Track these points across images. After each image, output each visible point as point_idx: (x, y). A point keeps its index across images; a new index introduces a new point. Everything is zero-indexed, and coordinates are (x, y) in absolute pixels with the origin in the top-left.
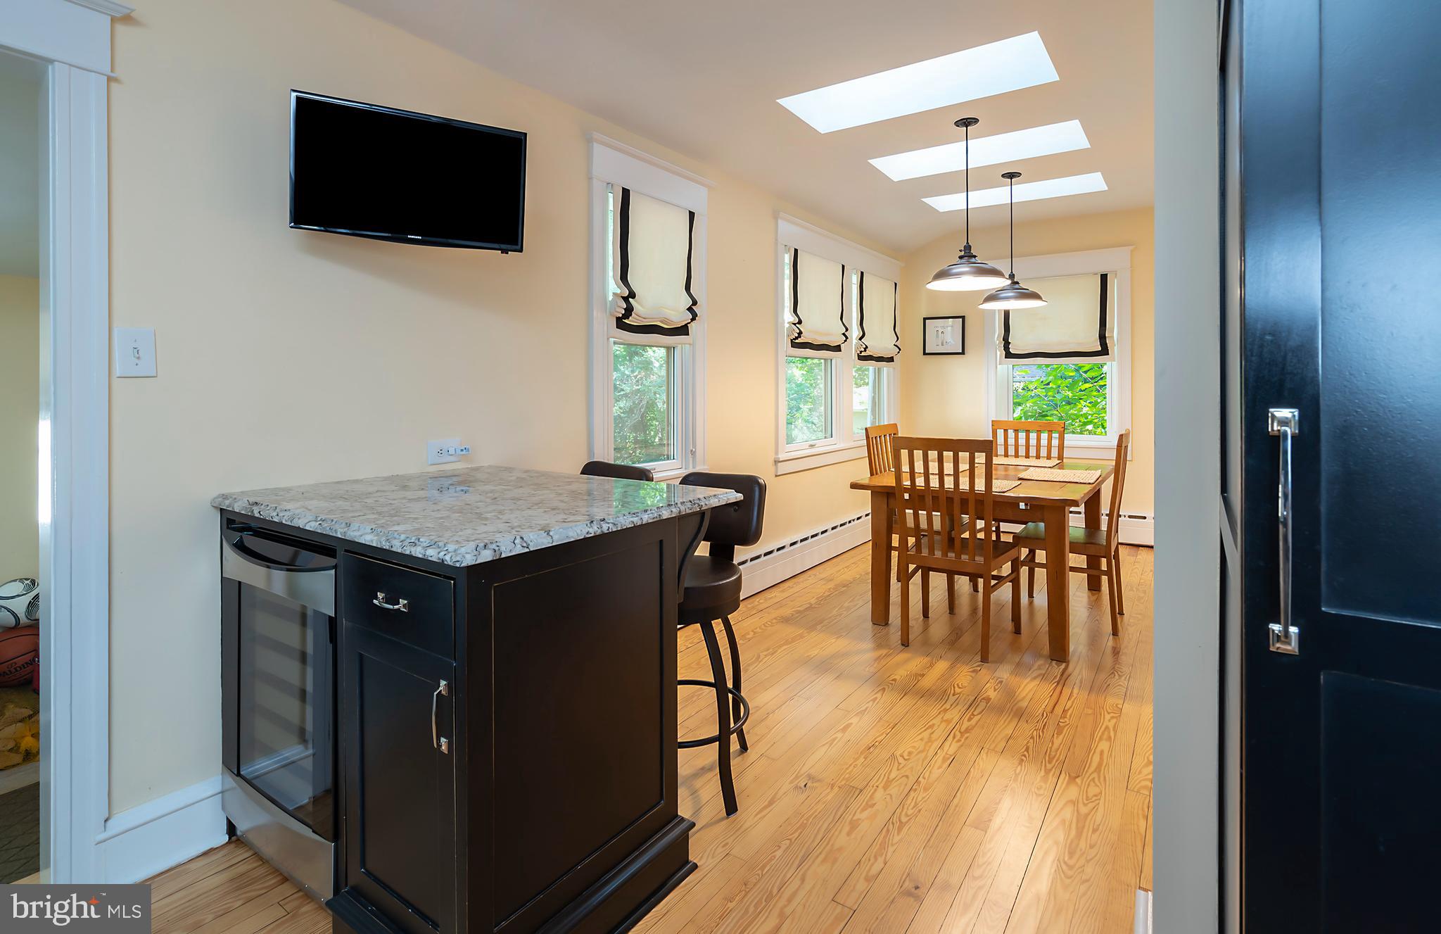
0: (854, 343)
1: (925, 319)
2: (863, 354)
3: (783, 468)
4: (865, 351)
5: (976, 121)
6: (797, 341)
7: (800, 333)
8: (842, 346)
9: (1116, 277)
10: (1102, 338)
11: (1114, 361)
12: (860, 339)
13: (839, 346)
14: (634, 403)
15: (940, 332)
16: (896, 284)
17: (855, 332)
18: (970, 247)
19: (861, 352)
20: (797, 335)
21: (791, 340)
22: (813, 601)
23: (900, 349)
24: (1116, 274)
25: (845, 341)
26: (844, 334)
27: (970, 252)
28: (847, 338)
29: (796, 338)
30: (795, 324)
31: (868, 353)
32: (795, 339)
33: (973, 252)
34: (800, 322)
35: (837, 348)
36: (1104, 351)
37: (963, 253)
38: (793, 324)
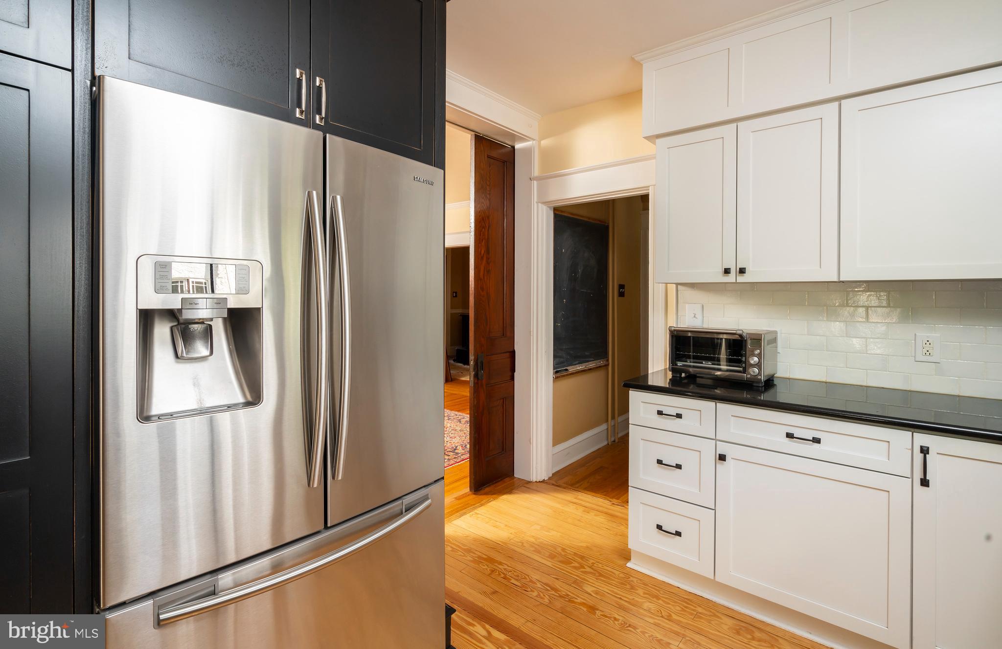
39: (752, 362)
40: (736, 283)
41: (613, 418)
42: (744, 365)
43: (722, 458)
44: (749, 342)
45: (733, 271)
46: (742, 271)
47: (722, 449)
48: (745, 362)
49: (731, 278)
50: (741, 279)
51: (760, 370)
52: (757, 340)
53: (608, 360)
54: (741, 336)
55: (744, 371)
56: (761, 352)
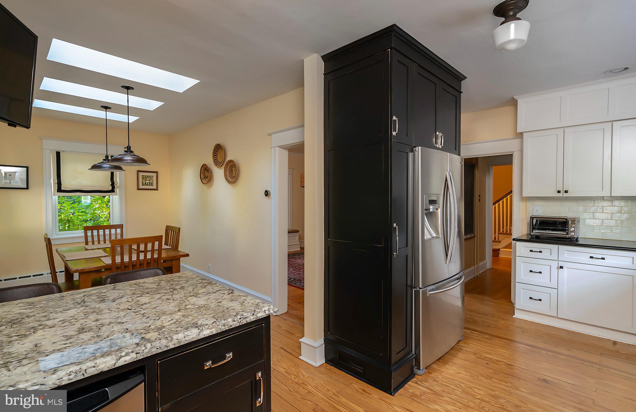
5: (133, 88)
10: (113, 185)
11: (117, 195)
36: (113, 191)
37: (126, 149)
39: (571, 230)
40: (563, 197)
41: (477, 263)
42: (567, 231)
43: (561, 267)
44: (570, 221)
45: (562, 192)
46: (566, 192)
47: (561, 264)
48: (568, 230)
49: (560, 195)
50: (566, 195)
51: (575, 233)
52: (574, 221)
53: (475, 234)
54: (566, 219)
55: (567, 234)
56: (575, 226)
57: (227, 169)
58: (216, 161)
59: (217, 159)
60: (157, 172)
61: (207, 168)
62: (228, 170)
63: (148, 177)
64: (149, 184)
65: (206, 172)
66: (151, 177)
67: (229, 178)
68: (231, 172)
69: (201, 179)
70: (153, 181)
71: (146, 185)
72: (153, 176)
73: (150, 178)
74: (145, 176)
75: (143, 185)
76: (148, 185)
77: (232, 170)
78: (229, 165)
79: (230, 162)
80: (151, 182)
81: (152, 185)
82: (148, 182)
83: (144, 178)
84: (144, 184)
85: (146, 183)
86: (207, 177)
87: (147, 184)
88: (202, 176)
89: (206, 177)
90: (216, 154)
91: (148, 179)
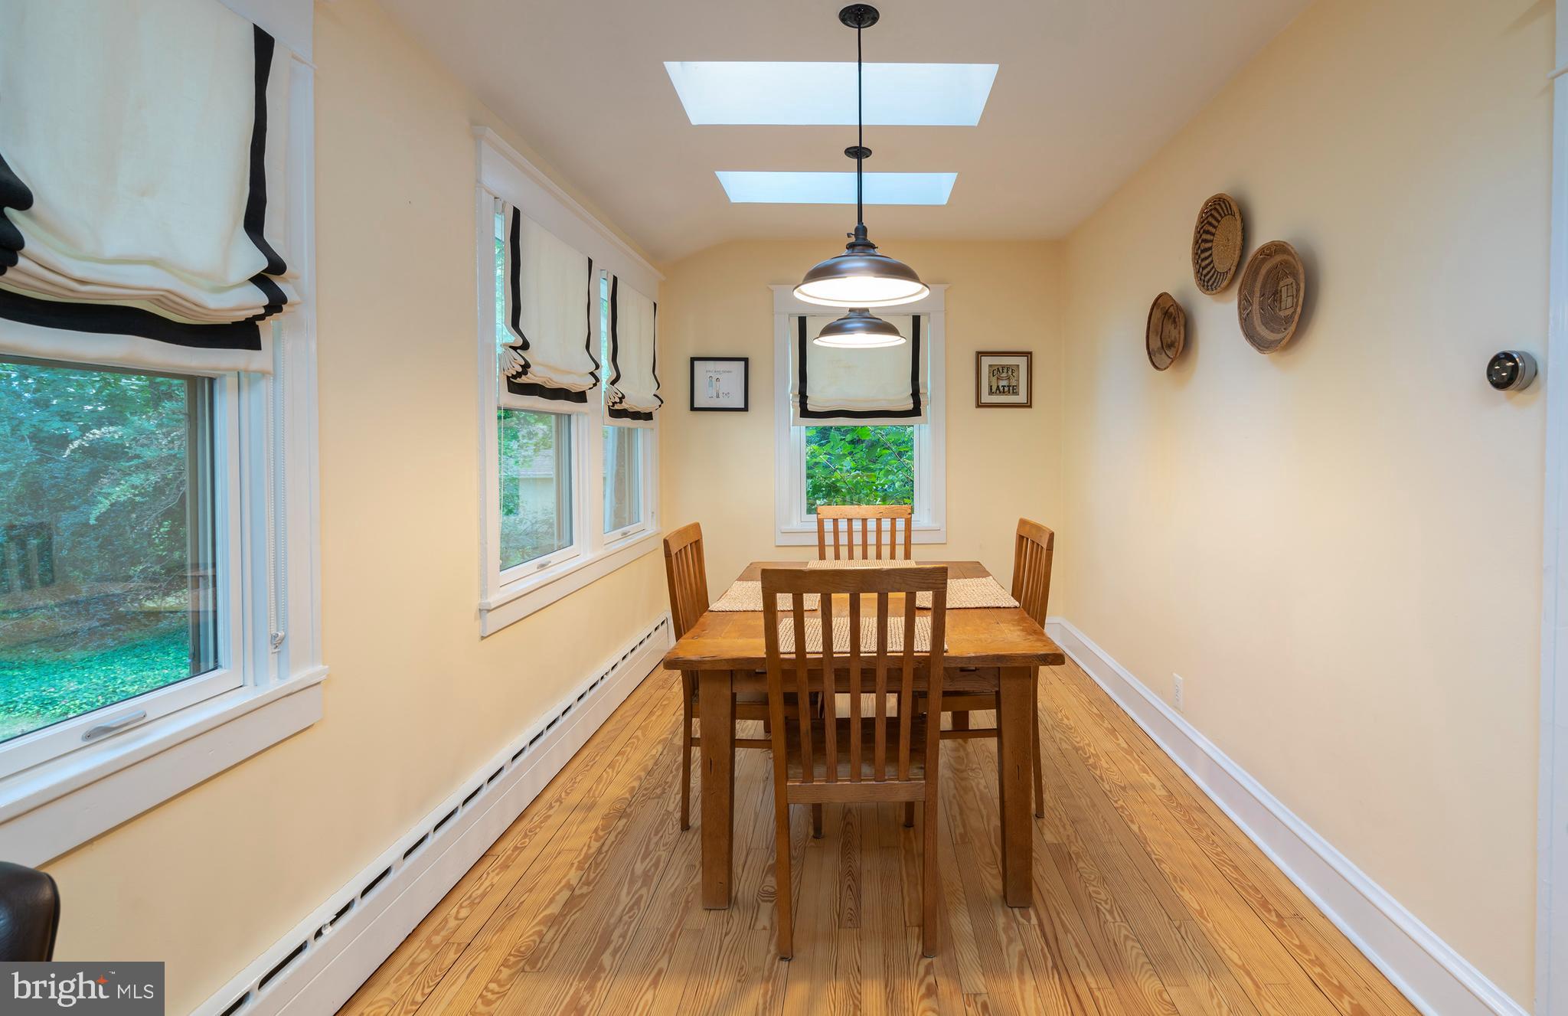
0: (603, 390)
1: (693, 360)
2: (617, 407)
3: (494, 621)
4: (621, 402)
5: (873, 13)
6: (518, 380)
7: (526, 367)
8: (588, 393)
9: (929, 321)
10: (916, 394)
11: (927, 423)
12: (613, 383)
13: (584, 393)
14: (164, 478)
15: (714, 380)
16: (655, 305)
17: (606, 373)
18: (865, 230)
19: (614, 403)
20: (520, 370)
21: (508, 377)
22: (574, 876)
23: (662, 402)
24: (929, 318)
25: (595, 385)
26: (592, 374)
27: (865, 239)
28: (597, 380)
29: (519, 375)
30: (515, 348)
31: (624, 406)
32: (514, 377)
33: (870, 238)
34: (525, 346)
35: (580, 397)
36: (916, 411)
37: (853, 239)
38: (511, 347)
57: (1252, 293)
58: (1205, 272)
59: (1209, 264)
60: (1031, 353)
61: (1171, 310)
62: (1258, 294)
63: (1005, 370)
64: (1006, 389)
65: (1169, 327)
66: (1012, 370)
67: (1263, 331)
68: (1274, 300)
69: (1149, 353)
70: (1018, 380)
71: (1000, 392)
72: (1018, 366)
73: (1010, 373)
74: (996, 368)
75: (991, 393)
76: (1004, 392)
77: (1276, 294)
78: (1263, 271)
79: (1270, 255)
80: (1014, 383)
81: (1016, 393)
82: (1005, 383)
83: (995, 372)
84: (994, 390)
85: (998, 386)
86: (1171, 346)
87: (1001, 389)
88: (1156, 343)
89: (1167, 346)
90: (1208, 245)
91: (1004, 375)
